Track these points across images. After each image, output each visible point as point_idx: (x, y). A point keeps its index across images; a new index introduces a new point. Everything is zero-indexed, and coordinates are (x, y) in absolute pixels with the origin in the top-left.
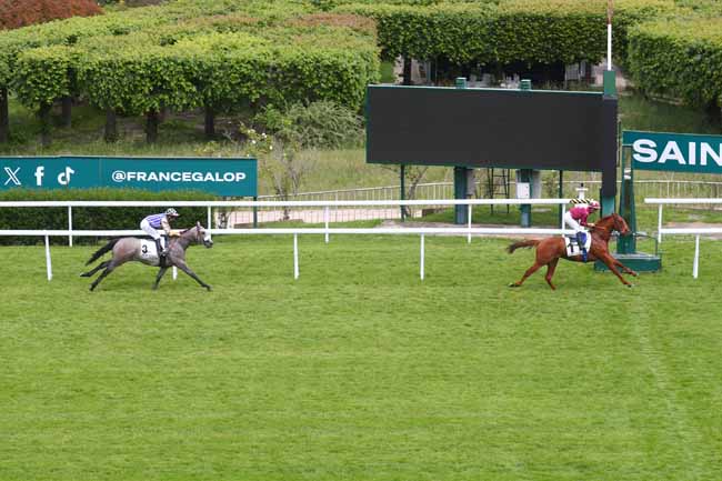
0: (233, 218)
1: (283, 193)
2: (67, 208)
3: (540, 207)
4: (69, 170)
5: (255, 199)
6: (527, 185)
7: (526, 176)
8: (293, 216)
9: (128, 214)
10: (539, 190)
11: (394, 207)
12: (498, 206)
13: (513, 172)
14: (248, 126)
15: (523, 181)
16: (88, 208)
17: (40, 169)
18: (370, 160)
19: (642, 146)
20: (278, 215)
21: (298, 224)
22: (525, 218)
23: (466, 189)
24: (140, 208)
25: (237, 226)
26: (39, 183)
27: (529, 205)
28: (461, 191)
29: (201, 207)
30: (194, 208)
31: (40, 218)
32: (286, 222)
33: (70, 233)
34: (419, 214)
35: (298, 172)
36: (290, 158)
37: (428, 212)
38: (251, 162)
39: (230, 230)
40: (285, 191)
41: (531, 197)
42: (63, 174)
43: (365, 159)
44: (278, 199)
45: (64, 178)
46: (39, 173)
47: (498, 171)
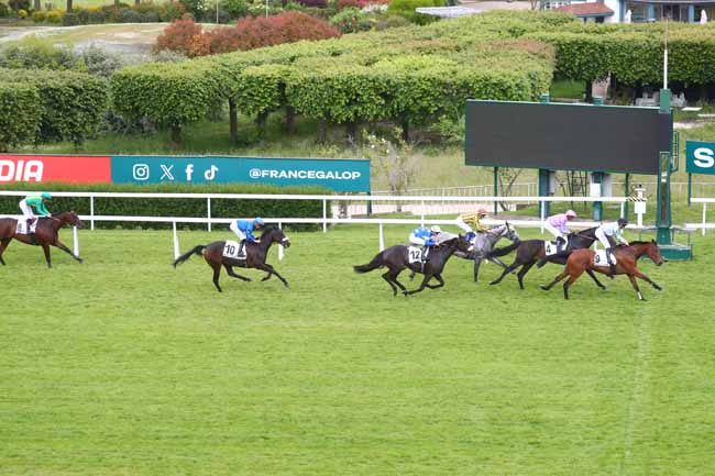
0: (351, 210)
1: (397, 189)
2: (206, 199)
3: (609, 204)
4: (214, 168)
5: (369, 194)
6: (598, 185)
7: (600, 177)
8: (404, 209)
9: (257, 205)
10: (609, 190)
11: (489, 202)
12: (579, 203)
13: (589, 173)
14: (370, 133)
15: (595, 182)
16: (225, 200)
17: (190, 166)
18: (468, 162)
19: (702, 154)
20: (392, 208)
21: (408, 215)
22: (597, 213)
23: (548, 188)
24: (268, 200)
25: (353, 217)
26: (189, 178)
27: (600, 202)
28: (545, 189)
29: (318, 200)
30: (313, 200)
31: (185, 207)
32: (399, 214)
33: (209, 220)
34: (513, 209)
35: (409, 171)
36: (402, 161)
37: (521, 207)
38: (365, 164)
39: (349, 220)
40: (398, 188)
41: (602, 195)
42: (208, 171)
43: (464, 162)
44: (394, 194)
45: (210, 175)
46: (189, 170)
47: (577, 174)
